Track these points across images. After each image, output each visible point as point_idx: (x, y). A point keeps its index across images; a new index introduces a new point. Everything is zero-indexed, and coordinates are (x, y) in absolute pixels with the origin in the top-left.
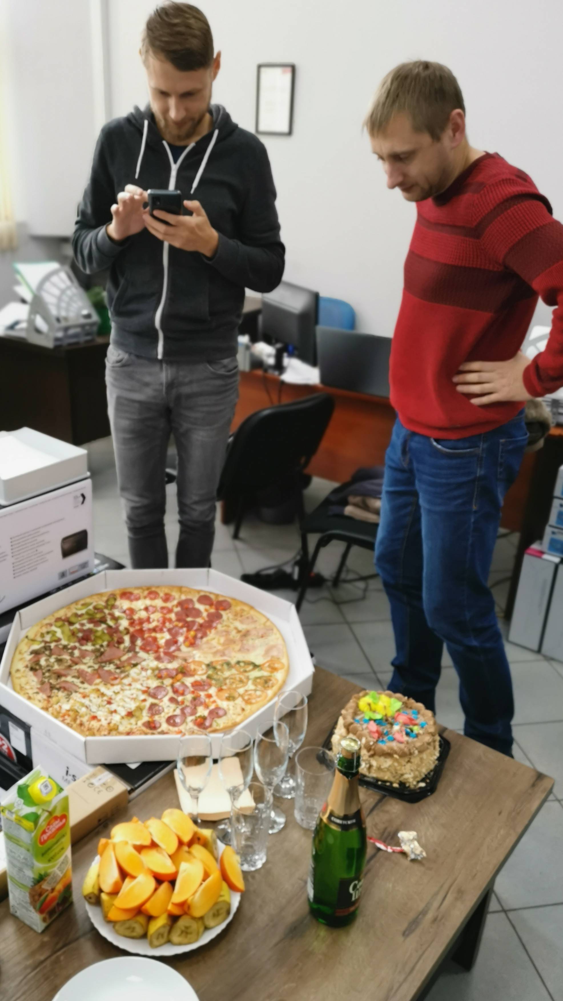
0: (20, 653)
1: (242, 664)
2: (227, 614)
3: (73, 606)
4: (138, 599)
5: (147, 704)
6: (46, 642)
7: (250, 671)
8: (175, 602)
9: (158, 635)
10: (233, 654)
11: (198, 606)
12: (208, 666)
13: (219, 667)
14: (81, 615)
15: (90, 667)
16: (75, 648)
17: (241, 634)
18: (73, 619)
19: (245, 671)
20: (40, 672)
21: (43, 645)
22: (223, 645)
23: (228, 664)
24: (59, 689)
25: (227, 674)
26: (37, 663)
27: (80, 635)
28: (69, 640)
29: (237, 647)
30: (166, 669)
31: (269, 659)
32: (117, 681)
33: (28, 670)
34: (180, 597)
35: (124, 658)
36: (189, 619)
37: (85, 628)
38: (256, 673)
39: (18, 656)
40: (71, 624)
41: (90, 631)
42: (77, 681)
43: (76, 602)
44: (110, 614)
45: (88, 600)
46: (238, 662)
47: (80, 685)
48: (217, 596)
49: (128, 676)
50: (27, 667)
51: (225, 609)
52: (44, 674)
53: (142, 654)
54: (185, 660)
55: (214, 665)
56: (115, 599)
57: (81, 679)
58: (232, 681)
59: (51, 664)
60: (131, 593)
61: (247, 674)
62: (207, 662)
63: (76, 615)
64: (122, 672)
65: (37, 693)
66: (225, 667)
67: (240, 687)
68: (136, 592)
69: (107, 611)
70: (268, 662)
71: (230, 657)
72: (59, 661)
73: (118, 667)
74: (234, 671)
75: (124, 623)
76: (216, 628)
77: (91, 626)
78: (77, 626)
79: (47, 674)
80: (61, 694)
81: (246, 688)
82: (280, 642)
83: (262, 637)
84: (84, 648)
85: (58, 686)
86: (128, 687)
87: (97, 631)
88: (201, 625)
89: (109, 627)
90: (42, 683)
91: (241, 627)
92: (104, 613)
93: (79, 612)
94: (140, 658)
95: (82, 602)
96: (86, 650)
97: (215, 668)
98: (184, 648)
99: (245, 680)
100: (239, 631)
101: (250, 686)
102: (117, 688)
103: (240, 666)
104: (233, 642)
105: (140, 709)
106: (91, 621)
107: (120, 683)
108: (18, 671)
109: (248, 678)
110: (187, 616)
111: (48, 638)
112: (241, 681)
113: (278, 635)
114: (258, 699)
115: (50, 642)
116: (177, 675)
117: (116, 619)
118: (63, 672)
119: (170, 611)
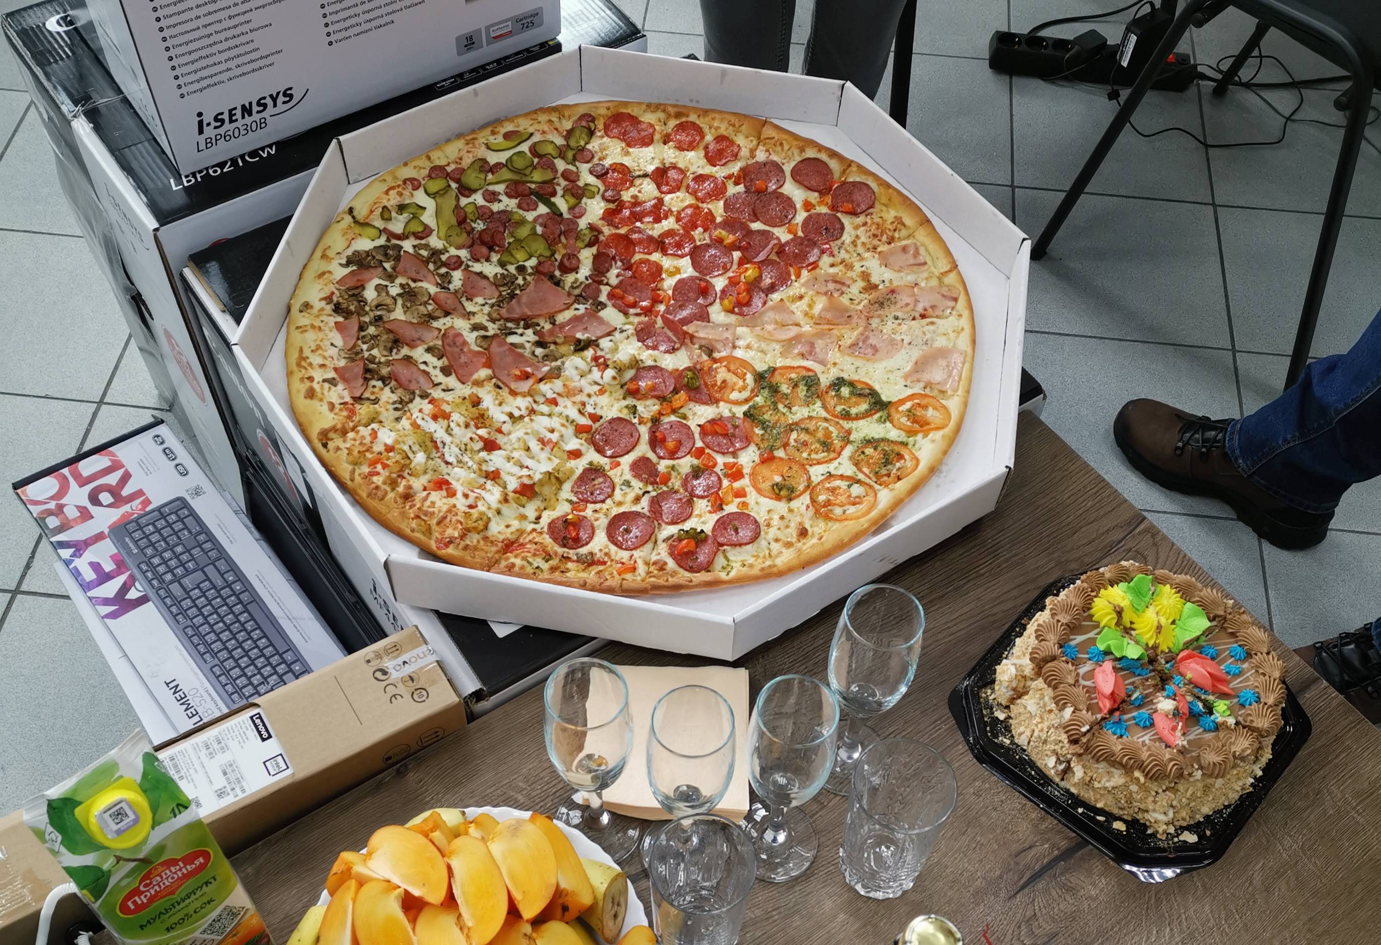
0: (324, 256)
1: (845, 391)
2: (856, 228)
3: (484, 136)
4: (647, 141)
5: (579, 466)
6: (391, 235)
7: (858, 417)
8: (735, 168)
9: (667, 263)
10: (833, 355)
11: (790, 189)
12: (760, 377)
13: (785, 388)
14: (495, 168)
15: (476, 327)
16: (457, 263)
17: (874, 295)
18: (472, 179)
19: (847, 416)
20: (354, 323)
21: (382, 241)
22: (818, 321)
23: (811, 382)
24: (384, 380)
25: (800, 413)
26: (355, 291)
27: (480, 226)
28: (448, 238)
29: (850, 336)
30: (656, 369)
31: (917, 389)
32: (525, 386)
33: (329, 308)
34: (752, 152)
35: (563, 317)
36: (756, 226)
37: (496, 207)
38: (870, 428)
39: (317, 265)
40: (466, 190)
41: (505, 219)
42: (434, 364)
43: (493, 124)
44: (566, 175)
45: (524, 125)
46: (839, 382)
47: (439, 377)
48: (847, 164)
49: (556, 373)
50: (328, 299)
51: (854, 213)
52: (362, 328)
53: (611, 315)
54: (710, 351)
55: (777, 378)
56: (591, 133)
57: (444, 362)
58: (804, 437)
59: (389, 301)
60: (635, 121)
61: (846, 425)
62: (761, 367)
63: (483, 166)
64: (546, 357)
65: (332, 382)
66: (802, 391)
67: (819, 463)
68: (648, 118)
69: (561, 165)
70: (911, 397)
71: (823, 363)
72: (409, 295)
73: (540, 344)
74: (817, 409)
75: (595, 209)
76: (814, 266)
77: (508, 204)
78: (478, 199)
79: (372, 330)
80: (387, 396)
81: (831, 467)
82: (963, 342)
83: (923, 316)
84: (477, 267)
85: (385, 371)
86: (545, 409)
87: (522, 222)
88: (781, 250)
89: (556, 213)
90: (353, 354)
91: (880, 274)
92: (555, 171)
93: (493, 158)
94: (602, 321)
95: (509, 127)
96: (480, 275)
97: (775, 390)
98: (717, 313)
99: (837, 443)
100: (871, 287)
101: (844, 466)
102: (521, 404)
103: (839, 396)
104: (843, 316)
105: (555, 479)
106: (516, 190)
107: (530, 393)
108: (307, 306)
109: (846, 439)
110: (756, 217)
111: (397, 225)
112: (826, 445)
113: (964, 322)
114: (851, 510)
115: (403, 237)
116: (676, 391)
117: (578, 193)
118: (408, 333)
119: (718, 192)
